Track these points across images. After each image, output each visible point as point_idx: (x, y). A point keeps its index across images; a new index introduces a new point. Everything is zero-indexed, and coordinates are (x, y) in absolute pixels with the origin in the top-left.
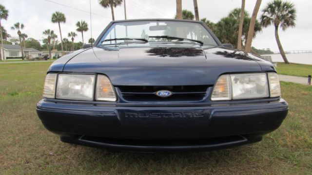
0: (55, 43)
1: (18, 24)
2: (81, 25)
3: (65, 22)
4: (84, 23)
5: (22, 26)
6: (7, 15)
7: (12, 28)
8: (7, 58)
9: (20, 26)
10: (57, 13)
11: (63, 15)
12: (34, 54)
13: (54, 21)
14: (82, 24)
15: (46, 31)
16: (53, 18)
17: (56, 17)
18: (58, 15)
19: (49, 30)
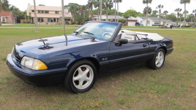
1: (160, 5)
5: (162, 7)
7: (157, 8)
8: (153, 25)
9: (161, 7)
12: (169, 24)
13: (181, 3)
15: (177, 9)
19: (179, 9)
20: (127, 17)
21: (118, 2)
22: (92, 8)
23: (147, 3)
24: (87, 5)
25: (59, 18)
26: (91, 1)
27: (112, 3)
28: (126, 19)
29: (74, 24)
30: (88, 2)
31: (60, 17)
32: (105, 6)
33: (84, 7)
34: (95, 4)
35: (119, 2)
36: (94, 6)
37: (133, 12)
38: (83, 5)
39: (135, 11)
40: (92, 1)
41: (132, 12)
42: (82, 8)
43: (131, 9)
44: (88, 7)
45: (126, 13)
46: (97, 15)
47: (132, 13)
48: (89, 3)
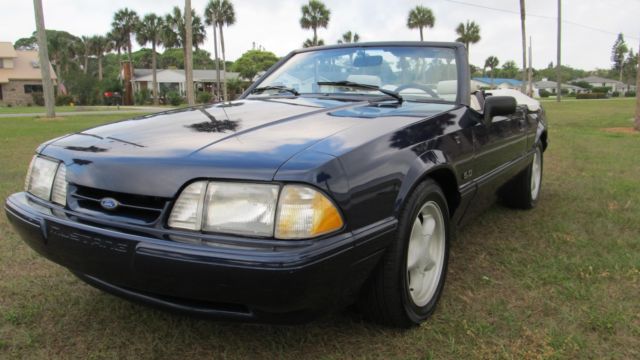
0: (420, 68)
1: (350, 33)
2: (466, 30)
3: (432, 25)
4: (473, 25)
5: (357, 38)
6: (327, 19)
7: (339, 42)
9: (353, 38)
10: (418, 9)
11: (429, 12)
13: (411, 26)
14: (469, 29)
16: (410, 20)
17: (416, 16)
18: (419, 13)
20: (251, 75)
21: (222, 24)
22: (130, 46)
23: (314, 28)
24: (109, 35)
25: (5, 84)
26: (124, 23)
27: (202, 28)
28: (247, 80)
29: (68, 103)
30: (114, 24)
31: (11, 80)
32: (179, 37)
33: (97, 44)
34: (139, 30)
35: (225, 25)
36: (138, 39)
37: (265, 58)
38: (95, 37)
39: (270, 54)
40: (128, 22)
41: (262, 56)
42: (90, 45)
43: (256, 49)
44: (112, 44)
45: (240, 60)
46: (151, 71)
47: (262, 60)
48: (117, 30)
